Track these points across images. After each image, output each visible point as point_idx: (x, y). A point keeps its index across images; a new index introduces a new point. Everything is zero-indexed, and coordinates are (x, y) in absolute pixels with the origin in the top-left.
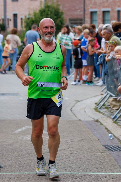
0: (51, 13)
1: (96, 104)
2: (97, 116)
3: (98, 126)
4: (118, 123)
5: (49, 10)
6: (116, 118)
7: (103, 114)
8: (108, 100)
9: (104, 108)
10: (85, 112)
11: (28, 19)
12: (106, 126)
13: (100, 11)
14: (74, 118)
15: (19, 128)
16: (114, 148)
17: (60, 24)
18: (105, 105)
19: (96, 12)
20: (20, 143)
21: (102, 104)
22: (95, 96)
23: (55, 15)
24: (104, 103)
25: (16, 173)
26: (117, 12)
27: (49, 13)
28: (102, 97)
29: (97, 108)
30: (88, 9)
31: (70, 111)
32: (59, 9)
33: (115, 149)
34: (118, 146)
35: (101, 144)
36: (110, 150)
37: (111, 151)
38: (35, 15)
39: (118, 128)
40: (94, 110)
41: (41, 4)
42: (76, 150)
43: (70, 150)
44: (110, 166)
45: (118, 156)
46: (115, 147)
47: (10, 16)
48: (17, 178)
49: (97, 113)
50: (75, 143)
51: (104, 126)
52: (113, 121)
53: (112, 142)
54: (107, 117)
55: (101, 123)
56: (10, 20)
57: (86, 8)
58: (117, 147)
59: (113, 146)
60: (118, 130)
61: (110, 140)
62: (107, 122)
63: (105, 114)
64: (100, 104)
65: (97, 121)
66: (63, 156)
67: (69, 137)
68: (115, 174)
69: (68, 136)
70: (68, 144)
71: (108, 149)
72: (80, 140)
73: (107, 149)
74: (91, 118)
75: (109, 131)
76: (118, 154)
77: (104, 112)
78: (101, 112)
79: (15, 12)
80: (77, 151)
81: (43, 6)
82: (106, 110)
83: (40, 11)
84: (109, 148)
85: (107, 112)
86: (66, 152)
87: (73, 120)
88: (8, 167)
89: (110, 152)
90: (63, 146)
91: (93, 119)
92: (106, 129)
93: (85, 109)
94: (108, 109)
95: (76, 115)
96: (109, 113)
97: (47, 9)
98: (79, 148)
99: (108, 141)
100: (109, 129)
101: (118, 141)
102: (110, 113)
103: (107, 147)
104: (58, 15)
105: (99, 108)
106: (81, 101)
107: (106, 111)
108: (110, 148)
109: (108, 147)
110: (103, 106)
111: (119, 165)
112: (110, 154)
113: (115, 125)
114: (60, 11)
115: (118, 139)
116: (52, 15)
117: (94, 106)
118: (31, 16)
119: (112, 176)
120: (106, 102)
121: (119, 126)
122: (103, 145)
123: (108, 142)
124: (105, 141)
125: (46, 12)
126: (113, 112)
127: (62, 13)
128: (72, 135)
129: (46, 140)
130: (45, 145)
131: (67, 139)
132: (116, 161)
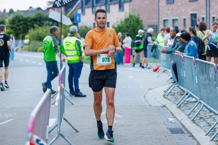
0: (133, 21)
1: (164, 91)
2: (165, 102)
3: (165, 110)
4: (181, 108)
5: (131, 19)
6: (180, 104)
7: (170, 100)
8: (174, 88)
9: (170, 95)
10: (155, 98)
12: (171, 111)
13: (170, 19)
14: (146, 104)
16: (177, 131)
18: (171, 93)
21: (169, 91)
22: (164, 85)
23: (137, 22)
24: (171, 91)
27: (132, 21)
28: (169, 86)
29: (165, 95)
30: (162, 18)
31: (143, 97)
32: (139, 18)
33: (178, 132)
34: (180, 129)
35: (166, 127)
37: (173, 134)
39: (181, 112)
40: (163, 97)
41: (126, 14)
42: (144, 133)
43: (140, 133)
45: (180, 139)
49: (165, 99)
50: (145, 127)
52: (177, 107)
53: (175, 125)
54: (173, 103)
55: (167, 108)
57: (160, 17)
59: (176, 129)
60: (181, 114)
62: (172, 108)
63: (171, 100)
64: (167, 92)
65: (164, 106)
66: (133, 139)
67: (139, 121)
70: (138, 128)
72: (148, 124)
73: (171, 132)
74: (160, 103)
75: (173, 115)
76: (180, 137)
77: (170, 99)
78: (168, 98)
81: (127, 16)
82: (172, 97)
86: (135, 135)
87: (145, 106)
91: (162, 104)
92: (171, 113)
93: (155, 95)
94: (174, 96)
95: (148, 101)
97: (130, 18)
98: (147, 131)
100: (173, 113)
102: (175, 99)
103: (171, 130)
104: (139, 22)
105: (167, 95)
106: (153, 89)
107: (171, 98)
108: (174, 130)
112: (173, 136)
113: (179, 110)
114: (140, 20)
115: (181, 123)
116: (134, 22)
117: (163, 93)
120: (172, 90)
122: (167, 128)
123: (172, 125)
124: (169, 124)
125: (130, 20)
126: (177, 99)
127: (142, 21)
128: (143, 119)
129: (120, 123)
130: (119, 129)
131: (138, 123)
132: (177, 143)
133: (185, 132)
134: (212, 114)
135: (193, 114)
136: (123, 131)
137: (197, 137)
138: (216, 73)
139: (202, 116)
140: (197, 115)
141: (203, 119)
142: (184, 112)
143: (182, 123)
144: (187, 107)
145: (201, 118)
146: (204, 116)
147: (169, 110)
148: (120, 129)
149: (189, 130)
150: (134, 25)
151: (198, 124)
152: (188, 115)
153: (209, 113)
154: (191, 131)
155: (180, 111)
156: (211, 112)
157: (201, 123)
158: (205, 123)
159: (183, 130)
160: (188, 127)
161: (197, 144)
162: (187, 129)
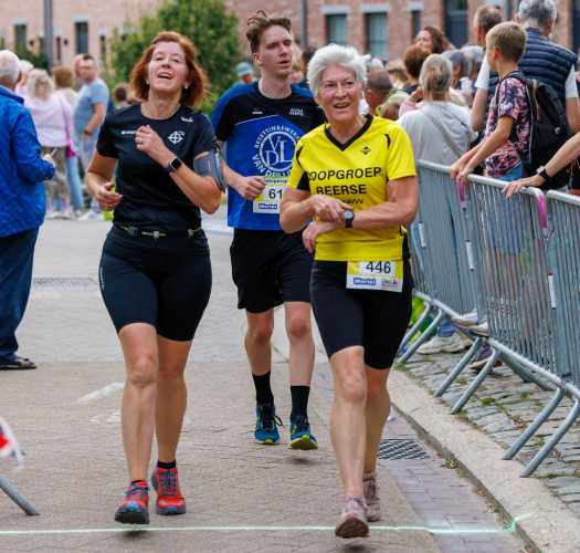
0: (198, 18)
4: (412, 371)
5: (190, 11)
6: (404, 355)
11: (124, 38)
13: (355, 14)
15: (93, 390)
16: (396, 448)
17: (226, 53)
19: (343, 16)
20: (94, 436)
23: (212, 26)
25: (80, 531)
26: (410, 16)
27: (192, 19)
30: (319, 6)
32: (224, 8)
33: (400, 452)
34: (411, 442)
36: (384, 456)
38: (145, 27)
39: (412, 385)
42: (274, 456)
43: (256, 455)
45: (409, 474)
46: (399, 447)
47: (64, 29)
48: (83, 545)
53: (389, 428)
56: (66, 42)
57: (310, 4)
58: (406, 444)
59: (392, 442)
60: (410, 391)
66: (234, 474)
68: (397, 529)
76: (409, 467)
79: (81, 18)
83: (162, 13)
84: (382, 449)
88: (56, 512)
90: (233, 445)
101: (409, 426)
104: (220, 25)
108: (385, 447)
114: (228, 13)
115: (410, 420)
116: (200, 25)
118: (132, 31)
119: (388, 535)
121: (414, 380)
125: (180, 16)
127: (234, 19)
131: (246, 423)
132: (401, 488)
133: (430, 451)
134: (531, 387)
135: (457, 391)
136: (192, 449)
137: (473, 468)
138: (545, 225)
139: (494, 397)
140: (472, 394)
141: (497, 405)
142: (424, 384)
143: (414, 421)
144: (435, 366)
145: (487, 403)
146: (499, 395)
149: (443, 444)
150: (202, 39)
151: (477, 422)
152: (440, 395)
153: (517, 385)
154: (450, 448)
155: (407, 378)
156: (527, 379)
157: (490, 418)
158: (503, 417)
159: (422, 444)
160: (440, 435)
161: (476, 492)
162: (436, 441)
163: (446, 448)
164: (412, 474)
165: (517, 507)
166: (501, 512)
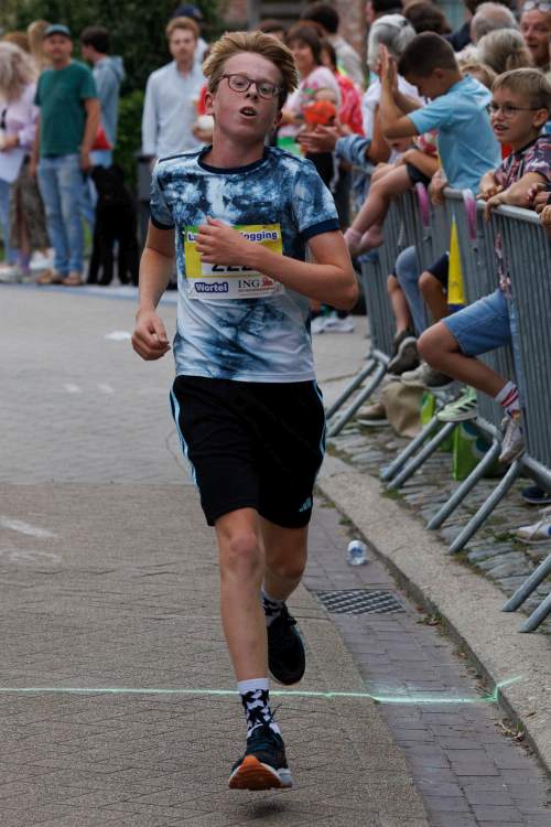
4: (408, 498)
6: (399, 476)
7: (347, 458)
9: (353, 434)
12: (346, 512)
16: (360, 600)
33: (364, 605)
34: (383, 594)
35: (306, 585)
36: (340, 609)
37: (339, 612)
39: (403, 517)
42: (176, 606)
43: (149, 603)
44: (317, 667)
45: (365, 632)
46: (366, 599)
50: (180, 580)
51: (339, 512)
52: (382, 490)
53: (358, 575)
54: (362, 472)
55: (327, 499)
58: (377, 595)
59: (356, 593)
60: (397, 524)
61: (349, 569)
62: (352, 494)
63: (354, 459)
64: (337, 414)
67: (153, 554)
68: (329, 695)
69: (155, 551)
70: (144, 583)
71: (331, 603)
72: (204, 568)
73: (326, 604)
75: (357, 530)
76: (369, 624)
77: (349, 451)
78: (339, 448)
80: (180, 611)
82: (362, 440)
84: (338, 601)
85: (367, 449)
89: (337, 616)
92: (347, 522)
94: (375, 438)
96: (374, 453)
98: (194, 599)
99: (340, 572)
100: (356, 521)
101: (388, 571)
102: (380, 453)
103: (328, 598)
107: (360, 446)
108: (343, 599)
109: (334, 596)
110: (348, 425)
111: (360, 665)
113: (392, 504)
115: (390, 564)
121: (408, 511)
122: (309, 590)
123: (339, 577)
124: (325, 572)
126: (394, 451)
128: (174, 548)
129: (44, 564)
130: (32, 587)
131: (145, 563)
132: (349, 648)
133: (408, 605)
136: (56, 595)
142: (420, 516)
143: (394, 566)
144: (442, 491)
145: (502, 539)
147: (333, 510)
148: (40, 589)
149: (426, 593)
154: (432, 599)
155: (397, 507)
159: (399, 596)
160: (424, 581)
161: (457, 654)
162: (417, 589)
163: (428, 599)
164: (370, 631)
165: (504, 670)
166: (484, 679)
